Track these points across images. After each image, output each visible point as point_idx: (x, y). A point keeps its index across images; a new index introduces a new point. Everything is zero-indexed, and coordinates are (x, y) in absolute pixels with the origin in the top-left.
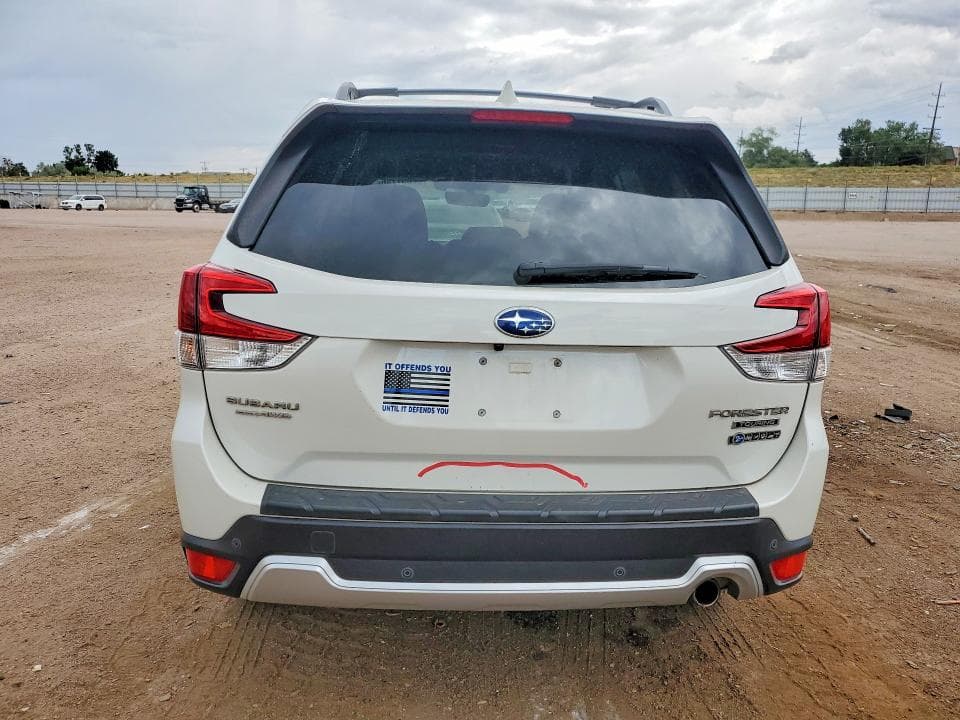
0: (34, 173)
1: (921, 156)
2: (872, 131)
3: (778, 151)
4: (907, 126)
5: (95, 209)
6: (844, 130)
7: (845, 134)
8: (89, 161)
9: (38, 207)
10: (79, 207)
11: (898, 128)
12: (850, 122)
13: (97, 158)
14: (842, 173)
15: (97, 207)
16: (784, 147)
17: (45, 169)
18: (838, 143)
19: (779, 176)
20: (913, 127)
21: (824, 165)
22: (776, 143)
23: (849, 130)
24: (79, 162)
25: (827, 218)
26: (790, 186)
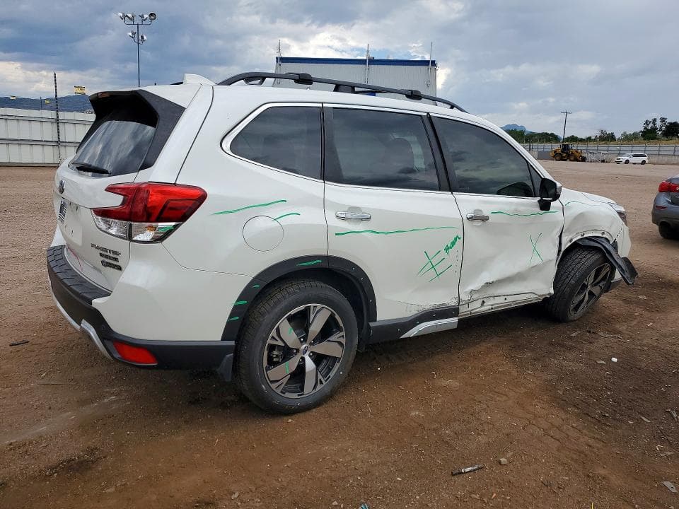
0: (618, 139)
5: (638, 164)
8: (661, 129)
9: (603, 161)
10: (627, 162)
13: (667, 127)
15: (641, 162)
17: (627, 136)
24: (654, 130)
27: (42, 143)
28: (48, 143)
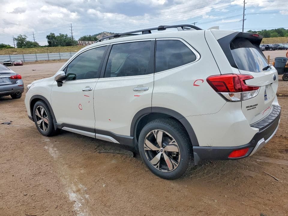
1: (71, 43)
2: (56, 36)
3: (28, 42)
4: (65, 35)
6: (47, 36)
7: (48, 37)
11: (63, 36)
12: (49, 34)
14: (55, 49)
16: (30, 41)
18: (47, 40)
19: (37, 50)
20: (67, 35)
21: (42, 47)
22: (28, 40)
23: (49, 36)
25: (56, 62)
26: (41, 53)
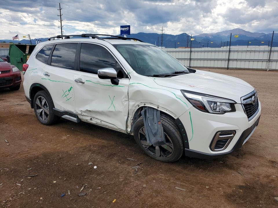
27: (262, 61)
28: (265, 61)
